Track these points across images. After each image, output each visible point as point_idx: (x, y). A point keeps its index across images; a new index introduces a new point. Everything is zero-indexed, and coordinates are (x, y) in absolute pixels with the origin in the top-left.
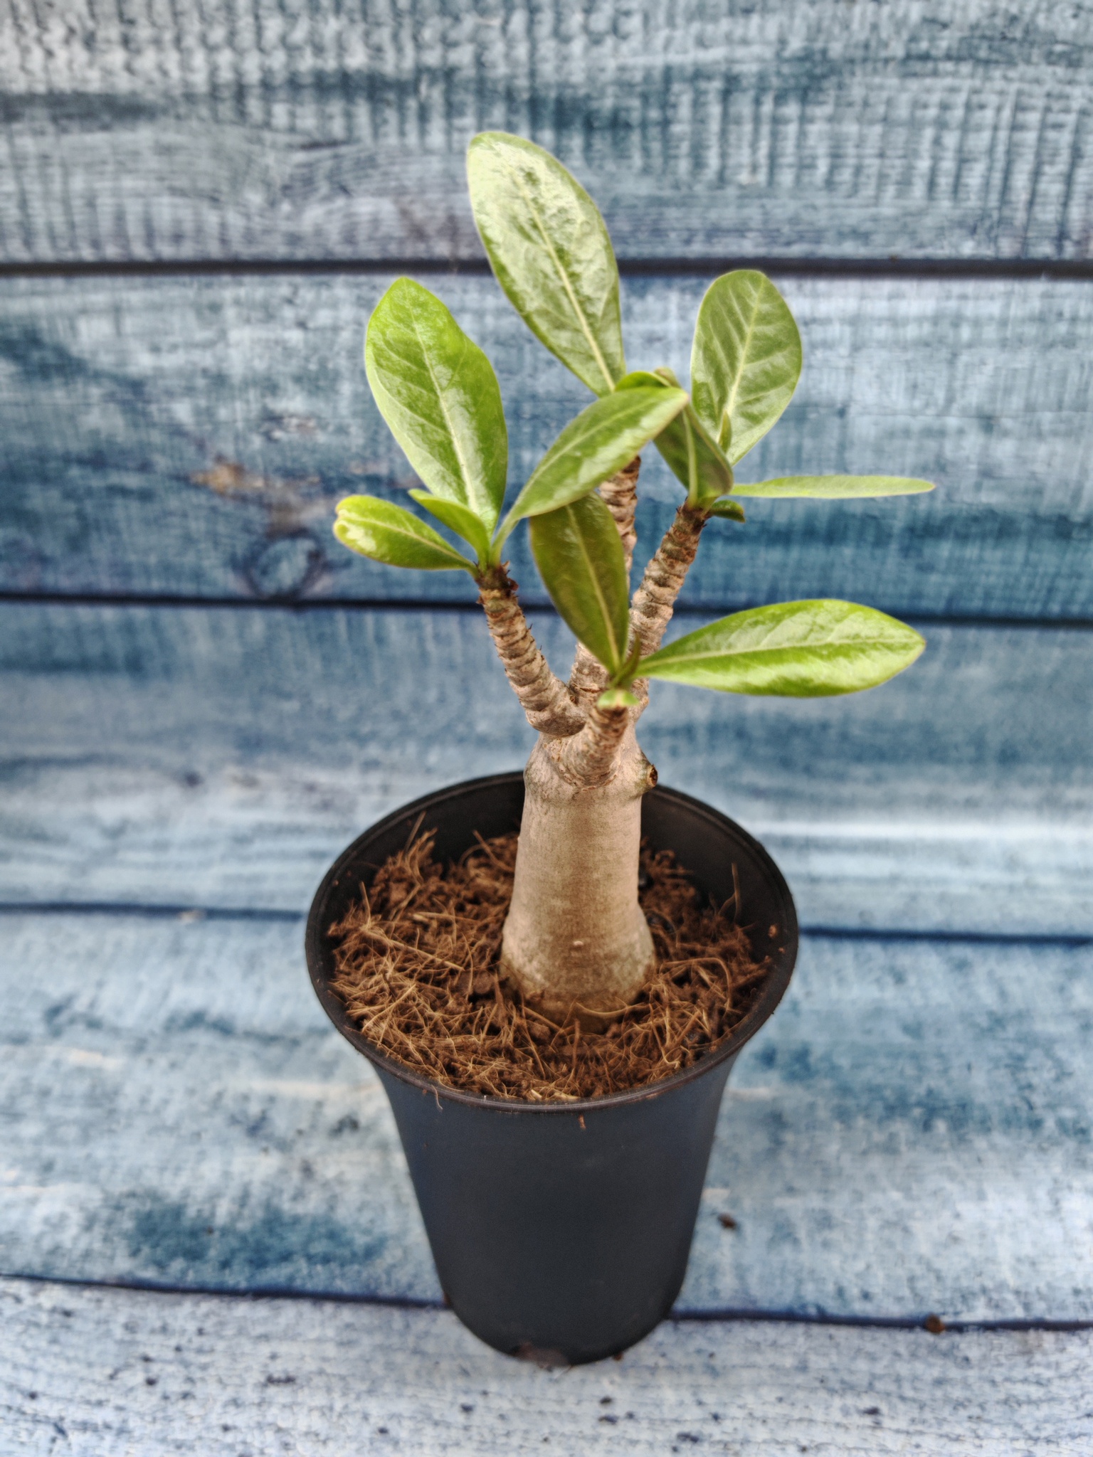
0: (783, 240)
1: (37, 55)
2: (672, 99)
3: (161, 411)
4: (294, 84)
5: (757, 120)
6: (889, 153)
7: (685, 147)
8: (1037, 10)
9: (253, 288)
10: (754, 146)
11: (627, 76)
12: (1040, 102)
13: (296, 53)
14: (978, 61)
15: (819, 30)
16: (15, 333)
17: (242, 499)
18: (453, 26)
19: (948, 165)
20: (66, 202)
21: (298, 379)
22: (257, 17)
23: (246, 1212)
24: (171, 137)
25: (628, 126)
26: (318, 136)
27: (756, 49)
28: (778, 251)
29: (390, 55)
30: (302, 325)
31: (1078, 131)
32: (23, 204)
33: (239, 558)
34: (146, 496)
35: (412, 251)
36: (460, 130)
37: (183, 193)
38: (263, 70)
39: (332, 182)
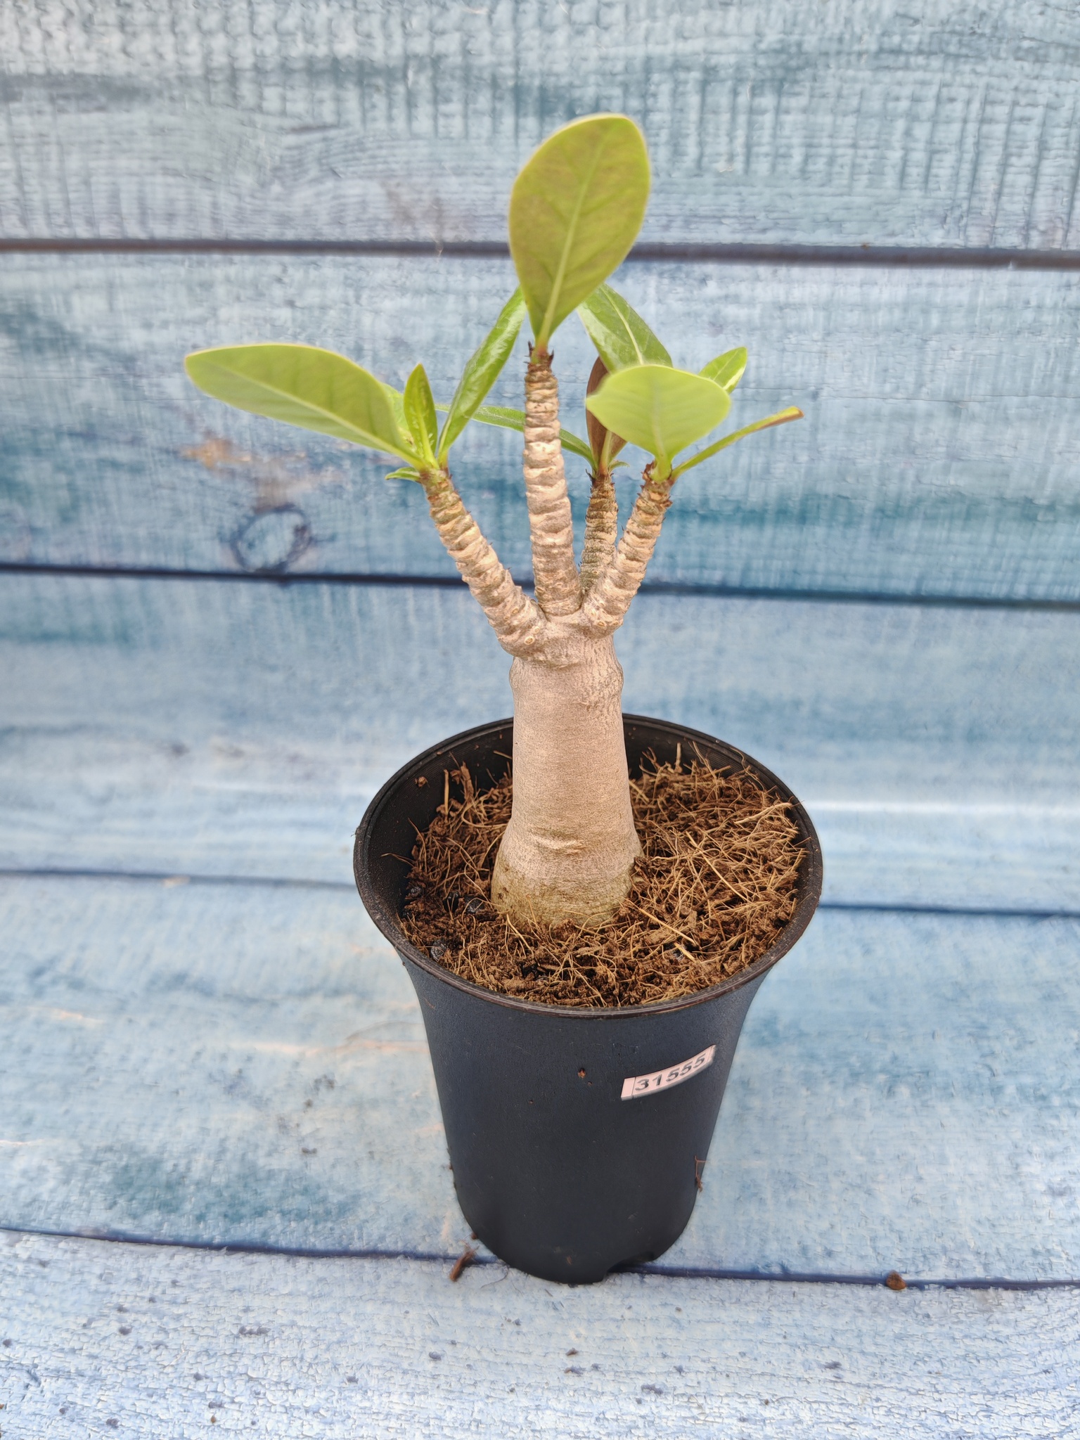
0: (759, 226)
1: (36, 35)
2: (653, 88)
3: (151, 385)
4: (285, 69)
5: (734, 110)
6: (861, 143)
7: (664, 136)
8: (1006, 7)
9: (243, 267)
11: (608, 66)
12: (1009, 97)
13: (288, 38)
14: (948, 55)
15: (794, 24)
16: (10, 308)
17: (232, 473)
18: (440, 15)
19: (919, 156)
20: (62, 180)
22: (250, 3)
23: (221, 1166)
26: (309, 120)
27: (734, 42)
28: (753, 238)
29: (379, 41)
30: (291, 304)
31: (1044, 124)
32: (20, 182)
33: (227, 533)
34: (136, 469)
35: (398, 233)
36: (447, 116)
37: (176, 173)
38: (256, 55)
39: (321, 164)
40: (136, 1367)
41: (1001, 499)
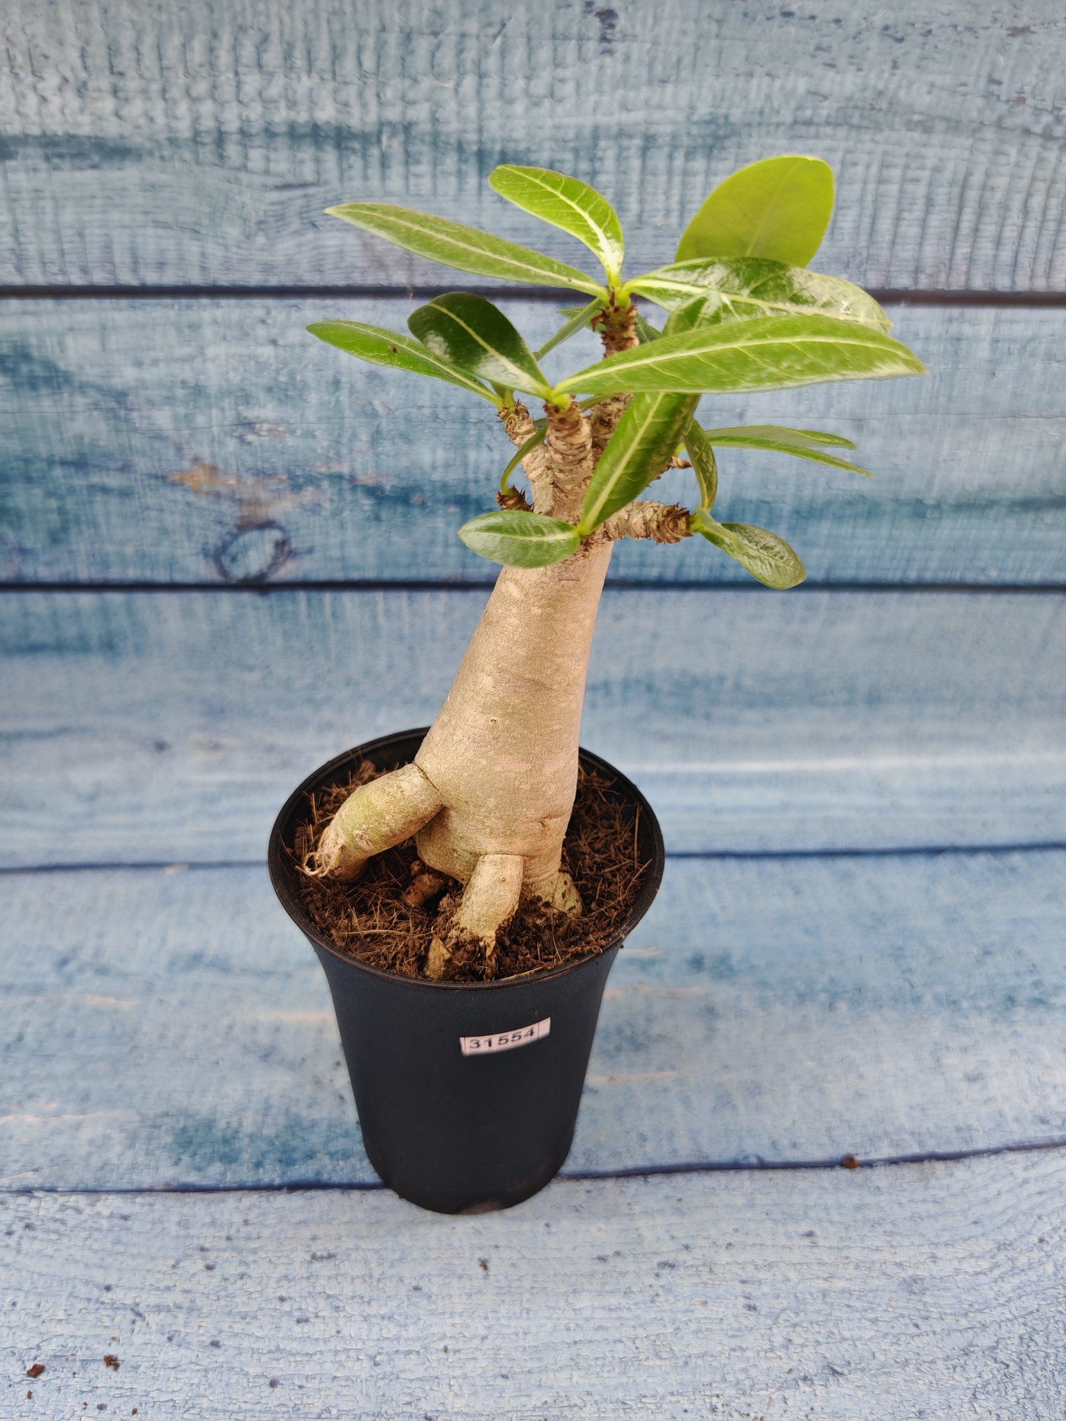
1: (32, 99)
2: (600, 153)
3: (141, 417)
4: (269, 133)
5: (670, 172)
7: (609, 191)
8: (899, 87)
9: (229, 309)
10: (667, 195)
11: (561, 134)
12: (901, 161)
13: (272, 106)
14: (852, 127)
15: (722, 99)
16: (6, 350)
17: (218, 496)
18: (412, 87)
20: (57, 232)
21: (270, 390)
22: (237, 73)
23: (269, 1120)
24: (155, 177)
26: (291, 179)
27: (670, 113)
29: (356, 110)
30: (274, 342)
31: (930, 184)
32: (16, 233)
33: (211, 548)
34: (125, 494)
35: (373, 279)
36: (416, 176)
37: (167, 226)
38: (241, 120)
39: (302, 219)
40: (227, 1296)
41: (897, 500)
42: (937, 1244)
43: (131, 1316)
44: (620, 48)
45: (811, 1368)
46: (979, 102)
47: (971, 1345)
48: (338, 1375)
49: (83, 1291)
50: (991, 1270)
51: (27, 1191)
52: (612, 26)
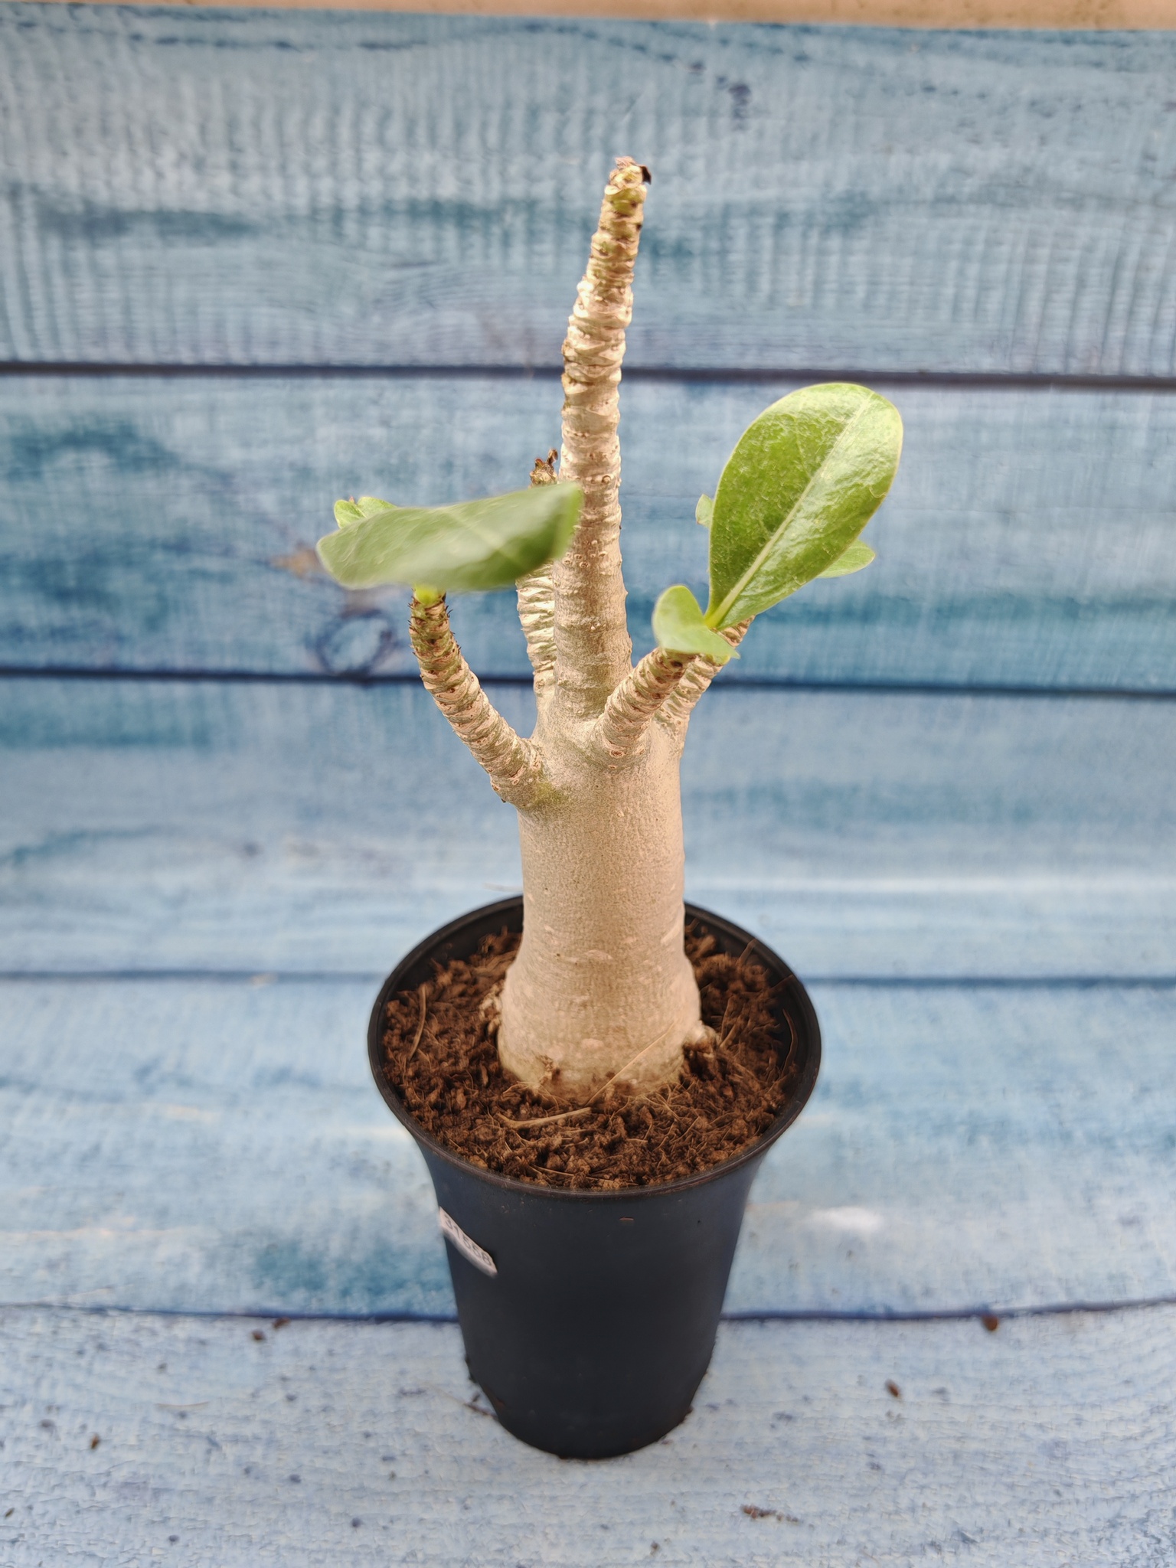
0: (827, 355)
1: (148, 178)
2: (730, 232)
3: (248, 500)
4: (388, 210)
6: (919, 281)
7: (740, 275)
8: (1047, 164)
10: (801, 273)
11: (691, 211)
12: (1050, 240)
13: (393, 182)
14: (996, 204)
15: (860, 176)
17: (320, 583)
18: (536, 164)
19: (970, 292)
20: (169, 309)
21: (380, 472)
22: (358, 151)
23: (358, 1245)
25: (690, 254)
26: (409, 257)
27: (805, 191)
29: (478, 186)
30: (385, 423)
31: (1081, 264)
33: (313, 638)
34: (225, 578)
35: (491, 357)
36: (539, 254)
37: (281, 304)
38: (360, 197)
39: (420, 297)
40: (308, 1429)
41: (1048, 600)
42: (1082, 1406)
43: (205, 1446)
44: (753, 123)
45: (940, 1535)
46: (1132, 179)
47: (1118, 1516)
48: (425, 1516)
49: (156, 1417)
50: (1143, 1435)
51: (100, 1310)
52: (744, 102)
